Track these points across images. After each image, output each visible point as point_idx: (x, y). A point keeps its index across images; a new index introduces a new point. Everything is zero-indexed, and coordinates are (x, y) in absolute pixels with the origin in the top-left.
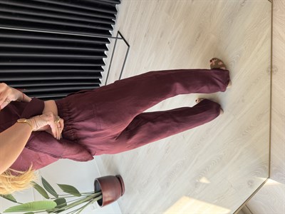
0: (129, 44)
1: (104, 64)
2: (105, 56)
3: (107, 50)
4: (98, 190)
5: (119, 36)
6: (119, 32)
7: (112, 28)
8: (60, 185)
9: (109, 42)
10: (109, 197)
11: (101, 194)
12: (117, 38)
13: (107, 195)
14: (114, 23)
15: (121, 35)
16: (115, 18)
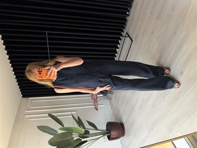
0: (133, 39)
1: (117, 53)
2: (118, 48)
3: (119, 44)
4: (108, 129)
5: (127, 35)
6: (127, 33)
7: (123, 31)
8: (87, 121)
9: (121, 40)
10: (114, 135)
11: (110, 132)
12: (126, 36)
13: (113, 134)
14: (124, 28)
15: (128, 35)
16: (125, 25)
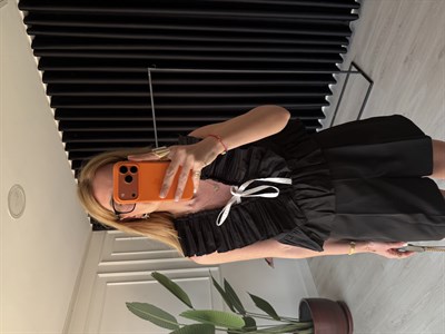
0: (372, 78)
1: (323, 116)
2: (327, 103)
3: (330, 93)
5: (354, 69)
6: (353, 64)
7: (341, 60)
9: (334, 81)
12: (350, 72)
14: (345, 50)
15: (357, 67)
16: (347, 42)
